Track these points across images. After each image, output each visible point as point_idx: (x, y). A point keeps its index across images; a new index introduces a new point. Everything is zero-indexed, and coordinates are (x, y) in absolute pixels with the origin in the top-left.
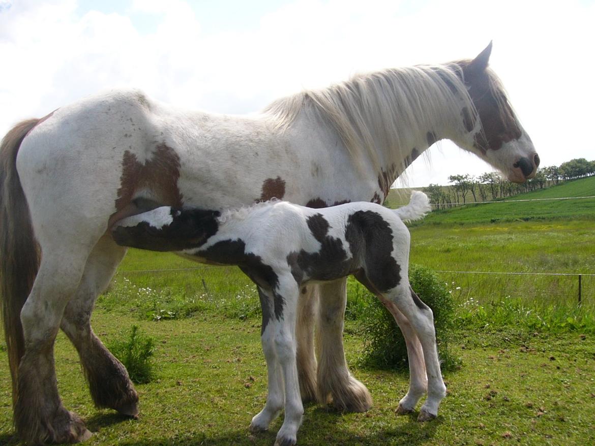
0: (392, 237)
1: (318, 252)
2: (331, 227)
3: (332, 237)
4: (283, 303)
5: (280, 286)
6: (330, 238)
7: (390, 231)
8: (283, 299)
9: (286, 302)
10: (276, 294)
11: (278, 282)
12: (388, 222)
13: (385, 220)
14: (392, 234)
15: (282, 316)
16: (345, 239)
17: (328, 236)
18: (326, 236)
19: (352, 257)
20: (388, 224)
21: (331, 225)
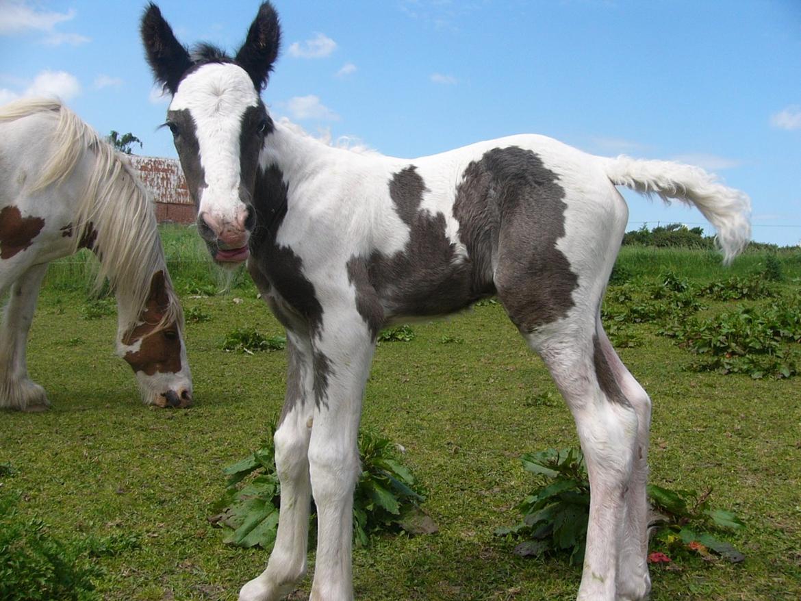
0: (565, 206)
1: (404, 250)
2: (429, 191)
3: (428, 211)
4: (328, 372)
5: (323, 334)
6: (424, 214)
7: (560, 192)
8: (329, 362)
9: (335, 368)
10: (316, 350)
11: (322, 324)
12: (555, 170)
13: (547, 166)
14: (564, 200)
15: (325, 399)
16: (451, 214)
17: (423, 210)
18: (419, 209)
19: (466, 254)
20: (555, 176)
21: (428, 185)
